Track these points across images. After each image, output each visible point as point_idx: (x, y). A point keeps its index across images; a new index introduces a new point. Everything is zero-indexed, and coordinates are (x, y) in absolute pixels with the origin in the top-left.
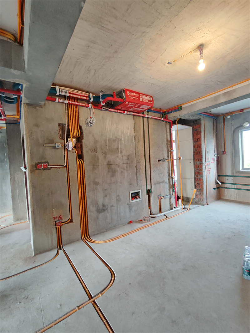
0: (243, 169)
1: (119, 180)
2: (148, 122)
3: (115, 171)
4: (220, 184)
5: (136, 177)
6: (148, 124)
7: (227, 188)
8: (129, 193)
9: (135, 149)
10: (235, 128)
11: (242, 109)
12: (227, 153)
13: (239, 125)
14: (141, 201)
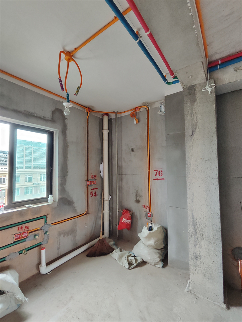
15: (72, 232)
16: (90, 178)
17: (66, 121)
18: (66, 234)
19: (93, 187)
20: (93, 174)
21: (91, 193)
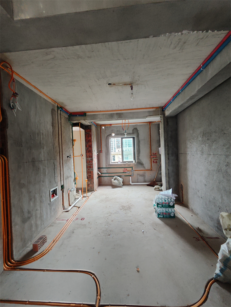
0: (111, 163)
1: (42, 179)
2: (61, 120)
3: (38, 168)
4: (100, 174)
5: (54, 174)
6: (61, 122)
7: (103, 176)
8: (49, 191)
9: (53, 145)
10: (107, 135)
11: (111, 124)
12: (103, 151)
13: (109, 134)
14: (58, 198)
15: (143, 176)
16: (152, 154)
17: (139, 132)
18: (141, 175)
19: (154, 159)
20: (155, 153)
21: (153, 161)
